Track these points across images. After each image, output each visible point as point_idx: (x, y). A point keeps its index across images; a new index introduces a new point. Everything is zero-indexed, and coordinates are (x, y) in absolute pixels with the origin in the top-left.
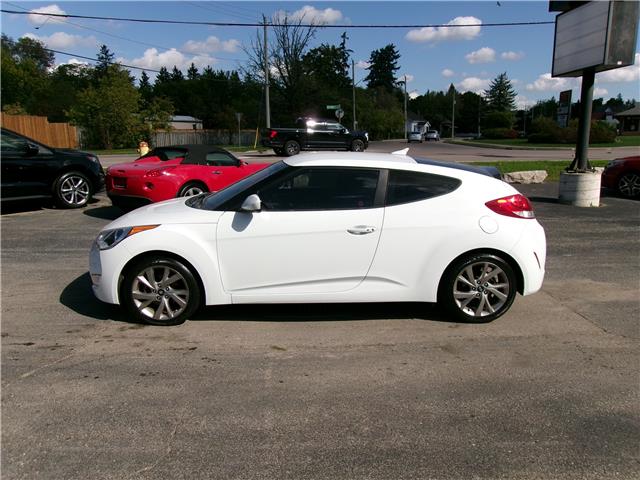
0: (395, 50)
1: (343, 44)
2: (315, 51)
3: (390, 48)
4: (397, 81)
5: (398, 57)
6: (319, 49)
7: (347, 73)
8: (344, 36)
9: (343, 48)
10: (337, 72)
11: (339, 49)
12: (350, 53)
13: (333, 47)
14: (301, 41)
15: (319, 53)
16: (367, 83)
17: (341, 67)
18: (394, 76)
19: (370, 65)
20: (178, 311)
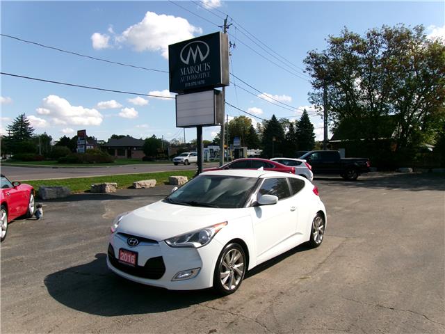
20: (239, 279)
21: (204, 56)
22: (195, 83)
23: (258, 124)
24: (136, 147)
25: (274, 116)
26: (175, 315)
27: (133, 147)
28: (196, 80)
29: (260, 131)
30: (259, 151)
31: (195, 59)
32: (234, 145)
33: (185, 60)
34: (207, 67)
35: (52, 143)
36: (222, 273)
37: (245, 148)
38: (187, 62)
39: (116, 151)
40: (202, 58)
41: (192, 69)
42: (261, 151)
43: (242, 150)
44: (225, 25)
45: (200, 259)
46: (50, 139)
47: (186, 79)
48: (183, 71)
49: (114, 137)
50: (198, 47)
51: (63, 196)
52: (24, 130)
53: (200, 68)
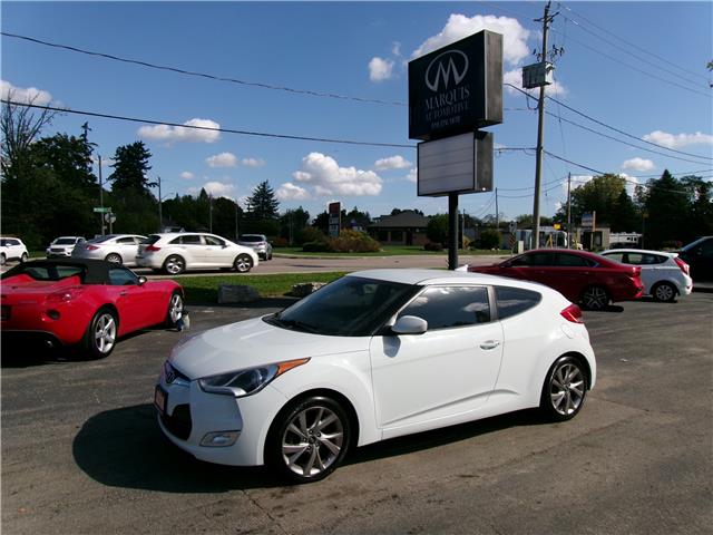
0: (145, 148)
1: (84, 135)
2: (48, 140)
3: (139, 146)
4: (148, 182)
5: (147, 156)
6: (54, 139)
7: (91, 169)
8: (85, 126)
9: (85, 140)
10: (78, 167)
11: (80, 141)
12: (93, 147)
13: (73, 138)
14: (31, 127)
15: (54, 143)
16: (112, 182)
17: (83, 162)
18: (145, 176)
19: (114, 162)
20: (331, 461)
21: (460, 75)
22: (446, 122)
23: (639, 188)
24: (420, 228)
25: (666, 173)
26: (188, 502)
27: (415, 228)
28: (448, 117)
29: (640, 200)
30: (634, 235)
31: (446, 80)
32: (583, 224)
33: (433, 84)
34: (465, 94)
35: (310, 221)
36: (285, 446)
37: (606, 231)
38: (434, 88)
39: (389, 234)
40: (458, 79)
41: (443, 98)
42: (639, 235)
43: (600, 234)
44: (546, 17)
45: (239, 416)
46: (306, 216)
47: (432, 116)
48: (429, 104)
49: (396, 212)
50: (451, 61)
51: (247, 299)
52: (267, 204)
53: (454, 95)
